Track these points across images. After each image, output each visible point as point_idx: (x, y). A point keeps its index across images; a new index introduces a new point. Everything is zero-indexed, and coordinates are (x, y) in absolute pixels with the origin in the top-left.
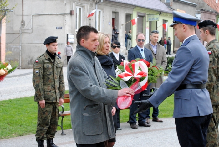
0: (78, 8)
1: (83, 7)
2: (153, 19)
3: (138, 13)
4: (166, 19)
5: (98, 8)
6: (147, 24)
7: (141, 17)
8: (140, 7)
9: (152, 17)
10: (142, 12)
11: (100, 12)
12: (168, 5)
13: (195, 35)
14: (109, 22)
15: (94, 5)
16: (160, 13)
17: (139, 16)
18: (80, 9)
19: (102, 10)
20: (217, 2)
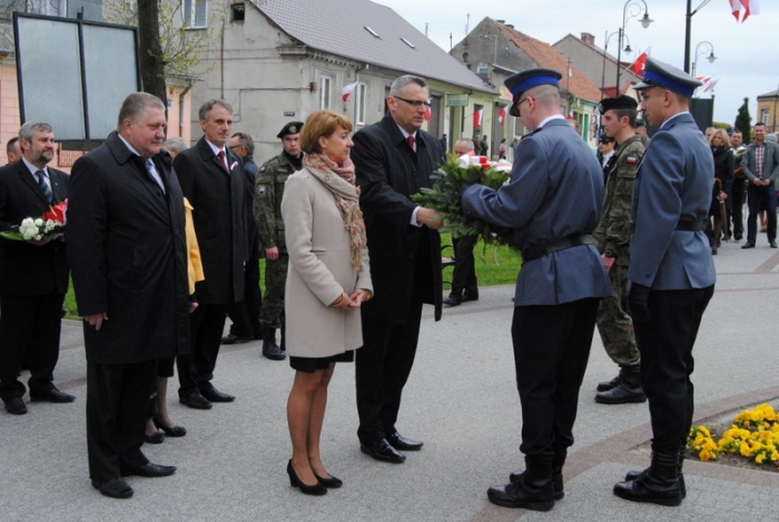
0: (324, 78)
1: (333, 76)
2: (458, 101)
3: (430, 90)
4: (479, 102)
5: (361, 80)
6: (447, 112)
7: (437, 98)
8: (434, 79)
9: (455, 98)
10: (439, 89)
11: (362, 87)
12: (484, 77)
13: (688, 112)
14: (379, 106)
15: (352, 74)
16: (470, 91)
17: (432, 96)
18: (327, 81)
19: (368, 83)
20: (570, 75)
